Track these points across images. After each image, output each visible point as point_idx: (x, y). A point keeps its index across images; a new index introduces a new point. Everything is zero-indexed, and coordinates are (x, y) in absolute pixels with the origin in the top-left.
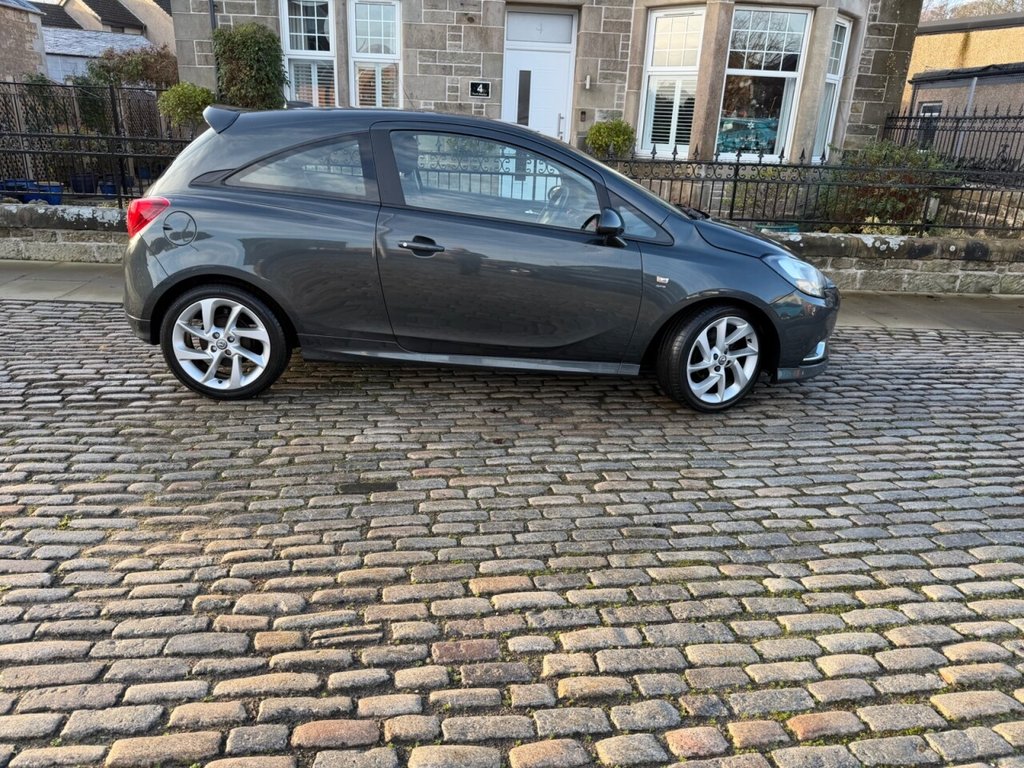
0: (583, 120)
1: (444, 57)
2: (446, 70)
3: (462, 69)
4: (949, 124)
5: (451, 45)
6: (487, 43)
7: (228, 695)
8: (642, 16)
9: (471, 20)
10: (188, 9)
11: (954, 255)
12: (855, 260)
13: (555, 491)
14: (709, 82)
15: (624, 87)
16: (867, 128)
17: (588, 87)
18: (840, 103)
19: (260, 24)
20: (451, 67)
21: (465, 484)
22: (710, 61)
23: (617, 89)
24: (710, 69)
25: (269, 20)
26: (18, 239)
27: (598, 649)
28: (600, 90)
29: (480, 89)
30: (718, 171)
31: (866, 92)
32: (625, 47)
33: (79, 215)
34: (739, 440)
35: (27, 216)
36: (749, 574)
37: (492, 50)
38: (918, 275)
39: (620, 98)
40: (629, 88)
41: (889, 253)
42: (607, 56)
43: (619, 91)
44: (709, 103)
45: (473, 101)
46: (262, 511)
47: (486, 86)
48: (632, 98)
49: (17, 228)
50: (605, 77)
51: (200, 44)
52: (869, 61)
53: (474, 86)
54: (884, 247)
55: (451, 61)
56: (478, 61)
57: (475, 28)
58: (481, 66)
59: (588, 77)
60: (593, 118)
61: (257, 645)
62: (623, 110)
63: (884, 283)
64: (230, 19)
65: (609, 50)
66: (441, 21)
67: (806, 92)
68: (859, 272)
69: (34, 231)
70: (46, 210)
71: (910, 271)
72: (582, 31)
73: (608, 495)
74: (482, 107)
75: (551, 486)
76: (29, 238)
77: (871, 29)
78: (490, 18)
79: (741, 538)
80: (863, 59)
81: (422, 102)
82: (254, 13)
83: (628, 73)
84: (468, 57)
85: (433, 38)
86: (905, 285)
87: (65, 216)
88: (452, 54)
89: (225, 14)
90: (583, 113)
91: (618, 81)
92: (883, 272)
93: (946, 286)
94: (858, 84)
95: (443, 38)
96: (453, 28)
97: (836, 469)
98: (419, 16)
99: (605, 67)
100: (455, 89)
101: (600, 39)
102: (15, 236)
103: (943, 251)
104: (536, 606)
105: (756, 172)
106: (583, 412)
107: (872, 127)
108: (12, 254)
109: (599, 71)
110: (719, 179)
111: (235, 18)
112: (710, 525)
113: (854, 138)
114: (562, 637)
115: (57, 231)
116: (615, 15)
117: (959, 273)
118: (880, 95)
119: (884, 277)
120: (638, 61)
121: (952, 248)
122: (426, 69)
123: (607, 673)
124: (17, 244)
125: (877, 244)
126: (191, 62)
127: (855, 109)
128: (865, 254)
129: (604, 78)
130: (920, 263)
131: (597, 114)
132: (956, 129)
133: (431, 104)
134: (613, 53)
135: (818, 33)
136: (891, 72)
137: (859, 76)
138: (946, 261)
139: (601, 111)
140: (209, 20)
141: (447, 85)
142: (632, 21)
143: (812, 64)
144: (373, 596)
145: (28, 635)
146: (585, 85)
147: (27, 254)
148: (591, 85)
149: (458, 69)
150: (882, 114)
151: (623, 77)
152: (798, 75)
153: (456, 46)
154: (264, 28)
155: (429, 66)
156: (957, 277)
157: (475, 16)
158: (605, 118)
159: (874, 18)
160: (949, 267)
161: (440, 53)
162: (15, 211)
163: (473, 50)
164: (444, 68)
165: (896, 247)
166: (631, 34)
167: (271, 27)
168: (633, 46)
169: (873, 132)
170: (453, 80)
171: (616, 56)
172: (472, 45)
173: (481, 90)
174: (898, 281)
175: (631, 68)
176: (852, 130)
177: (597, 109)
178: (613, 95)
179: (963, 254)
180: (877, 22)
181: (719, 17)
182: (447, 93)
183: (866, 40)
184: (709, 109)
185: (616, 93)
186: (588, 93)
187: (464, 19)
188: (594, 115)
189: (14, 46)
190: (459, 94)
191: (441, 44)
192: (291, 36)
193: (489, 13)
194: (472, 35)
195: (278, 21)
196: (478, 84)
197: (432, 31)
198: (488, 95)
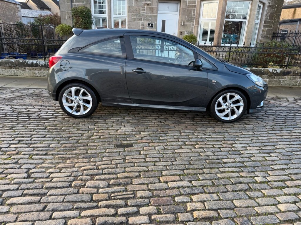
0: (181, 34)
1: (140, 16)
2: (140, 20)
3: (145, 19)
4: (293, 35)
5: (142, 12)
6: (152, 11)
7: (86, 216)
8: (199, 3)
9: (148, 5)
10: (64, 2)
11: (297, 75)
12: (266, 76)
13: (183, 148)
14: (220, 23)
15: (194, 24)
16: (267, 36)
17: (183, 24)
18: (259, 29)
19: (85, 6)
20: (142, 19)
21: (154, 145)
22: (220, 16)
23: (191, 25)
24: (220, 19)
25: (88, 5)
26: (14, 70)
27: (205, 201)
28: (186, 25)
30: (225, 49)
31: (267, 26)
32: (194, 12)
33: (32, 62)
34: (239, 131)
35: (17, 63)
36: (249, 175)
37: (154, 14)
38: (286, 80)
39: (192, 28)
40: (195, 25)
41: (277, 74)
42: (188, 15)
43: (192, 26)
44: (219, 29)
45: (148, 29)
46: (92, 153)
47: (152, 24)
48: (196, 28)
49: (14, 66)
50: (188, 21)
51: (68, 12)
52: (268, 16)
54: (275, 72)
55: (142, 17)
56: (150, 17)
57: (149, 7)
58: (151, 18)
59: (183, 22)
60: (184, 34)
61: (94, 199)
62: (193, 31)
63: (275, 83)
64: (77, 5)
65: (189, 13)
66: (139, 5)
67: (249, 26)
68: (268, 79)
69: (19, 67)
70: (23, 61)
71: (283, 79)
72: (181, 8)
73: (200, 149)
75: (182, 146)
76: (18, 69)
77: (269, 7)
78: (154, 4)
79: (245, 164)
80: (266, 16)
82: (83, 3)
83: (195, 20)
84: (147, 16)
85: (137, 10)
86: (282, 84)
87: (28, 63)
88: (142, 15)
89: (75, 3)
90: (181, 32)
91: (192, 23)
92: (275, 80)
93: (294, 84)
94: (264, 23)
95: (139, 10)
96: (142, 7)
97: (271, 141)
98: (132, 4)
99: (188, 19)
100: (143, 25)
101: (186, 10)
102: (13, 69)
103: (293, 73)
104: (182, 186)
105: (236, 49)
106: (188, 122)
107: (269, 36)
108: (13, 74)
109: (186, 20)
110: (225, 51)
111: (78, 5)
112: (234, 159)
113: (263, 40)
114: (192, 197)
115: (26, 67)
116: (191, 3)
117: (299, 80)
118: (271, 26)
119: (275, 81)
120: (198, 17)
121: (297, 72)
122: (134, 20)
123: (209, 210)
124: (14, 71)
125: (273, 71)
126: (65, 18)
127: (263, 31)
128: (269, 74)
130: (286, 77)
131: (185, 33)
132: (296, 36)
134: (190, 14)
135: (253, 8)
136: (275, 20)
137: (265, 21)
138: (294, 76)
139: (187, 32)
140: (70, 5)
142: (196, 5)
143: (251, 17)
144: (130, 182)
145: (21, 195)
147: (17, 74)
148: (184, 24)
149: (144, 19)
150: (272, 32)
151: (193, 22)
152: (247, 20)
153: (143, 13)
154: (87, 7)
155: (135, 18)
156: (298, 81)
157: (149, 3)
158: (188, 34)
159: (270, 3)
160: (295, 78)
161: (138, 15)
162: (13, 61)
163: (148, 14)
164: (140, 19)
165: (279, 72)
166: (196, 9)
167: (88, 7)
168: (196, 12)
169: (269, 38)
170: (142, 23)
171: (191, 15)
172: (148, 12)
174: (280, 82)
176: (262, 37)
177: (185, 31)
178: (190, 27)
179: (300, 74)
180: (270, 5)
181: (223, 3)
182: (141, 26)
183: (267, 10)
184: (219, 31)
185: (191, 26)
186: (183, 26)
187: (146, 4)
188: (184, 33)
189: (13, 14)
190: (144, 27)
191: (139, 12)
192: (94, 10)
193: (153, 3)
194: (148, 9)
195: (90, 5)
196: (150, 24)
197: (136, 8)
198: (153, 27)
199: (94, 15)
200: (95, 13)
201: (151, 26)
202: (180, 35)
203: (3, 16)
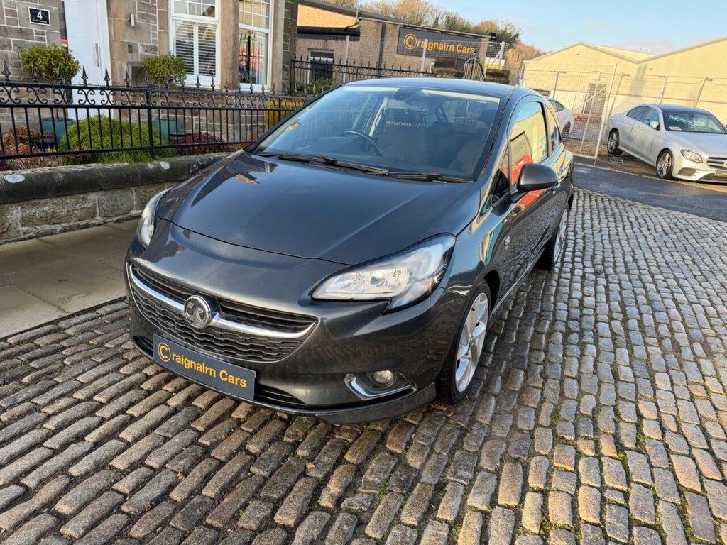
0: (130, 52)
14: (232, 32)
15: (156, 26)
16: (284, 67)
17: (133, 24)
22: (231, 16)
23: (151, 28)
28: (140, 28)
29: (40, 15)
39: (154, 35)
40: (159, 28)
43: (153, 30)
44: (233, 47)
45: (34, 27)
47: (45, 14)
48: (164, 37)
50: (142, 16)
53: (34, 13)
59: (132, 16)
60: (137, 51)
62: (158, 46)
74: (43, 33)
83: (157, 16)
90: (130, 46)
91: (152, 21)
99: (141, 8)
100: (13, 13)
107: (286, 66)
109: (137, 11)
118: (288, 46)
129: (142, 18)
131: (140, 48)
136: (291, 33)
139: (142, 45)
141: (4, 7)
146: (130, 22)
148: (135, 23)
150: (289, 59)
151: (154, 19)
152: (269, 32)
158: (146, 51)
169: (287, 69)
170: (10, 3)
173: (41, 17)
175: (160, 12)
177: (139, 44)
178: (149, 33)
182: (5, 16)
184: (234, 51)
185: (151, 31)
186: (132, 29)
188: (138, 48)
190: (18, 19)
196: (37, 11)
198: (48, 23)
202: (129, 54)
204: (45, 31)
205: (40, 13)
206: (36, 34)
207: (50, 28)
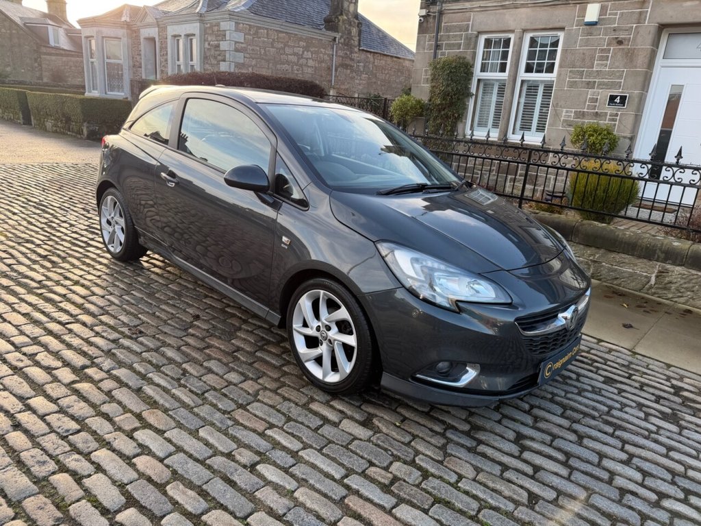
1: (590, 74)
2: (590, 85)
3: (604, 84)
5: (598, 65)
6: (631, 61)
9: (620, 42)
19: (463, 55)
20: (595, 82)
29: (618, 100)
37: (636, 67)
45: (609, 110)
47: (623, 99)
51: (426, 71)
55: (595, 77)
56: (620, 77)
57: (623, 49)
58: (623, 81)
64: (447, 53)
66: (593, 45)
74: (617, 115)
78: (639, 39)
81: (565, 110)
82: (460, 49)
84: (611, 74)
85: (584, 59)
88: (597, 71)
89: (443, 50)
95: (593, 58)
96: (602, 50)
98: (576, 42)
100: (594, 100)
111: (449, 53)
122: (573, 85)
133: (571, 112)
141: (589, 96)
149: (600, 84)
153: (602, 65)
155: (576, 81)
157: (625, 39)
161: (587, 71)
163: (618, 67)
164: (588, 83)
170: (594, 93)
172: (617, 64)
182: (587, 103)
187: (615, 42)
189: (403, 80)
190: (598, 104)
191: (589, 64)
192: (482, 63)
193: (639, 36)
194: (619, 55)
195: (474, 54)
196: (617, 96)
197: (584, 54)
198: (624, 106)
199: (478, 74)
200: (481, 71)
201: (618, 101)
203: (383, 84)
204: (619, 113)
205: (619, 97)
206: (610, 116)
207: (625, 110)
